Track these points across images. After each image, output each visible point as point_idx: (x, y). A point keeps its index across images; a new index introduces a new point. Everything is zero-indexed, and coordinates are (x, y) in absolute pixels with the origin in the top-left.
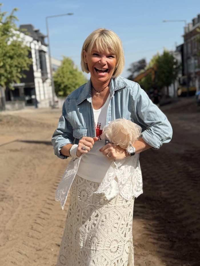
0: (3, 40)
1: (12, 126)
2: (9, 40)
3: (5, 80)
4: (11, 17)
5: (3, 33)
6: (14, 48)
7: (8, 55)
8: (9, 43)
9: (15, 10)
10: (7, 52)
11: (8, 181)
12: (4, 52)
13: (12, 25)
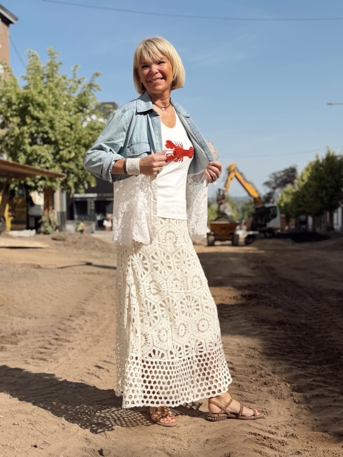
0: (77, 120)
1: (80, 248)
2: (85, 120)
3: (75, 180)
4: (91, 85)
5: (77, 110)
6: (91, 132)
7: (83, 141)
8: (85, 125)
9: (97, 75)
10: (81, 138)
11: (86, 300)
12: (77, 136)
13: (91, 97)
